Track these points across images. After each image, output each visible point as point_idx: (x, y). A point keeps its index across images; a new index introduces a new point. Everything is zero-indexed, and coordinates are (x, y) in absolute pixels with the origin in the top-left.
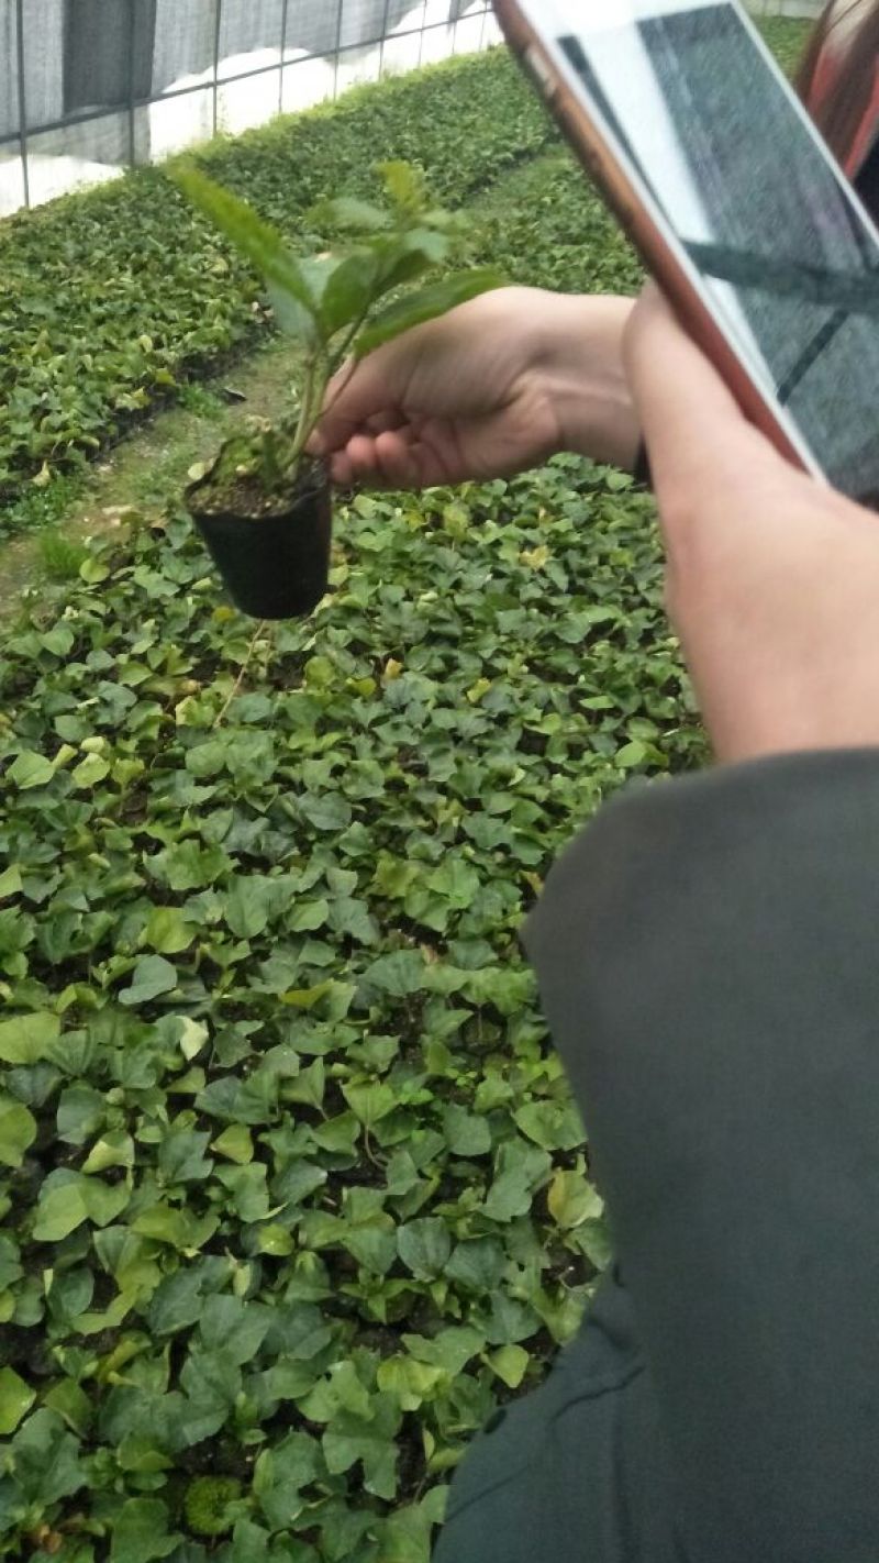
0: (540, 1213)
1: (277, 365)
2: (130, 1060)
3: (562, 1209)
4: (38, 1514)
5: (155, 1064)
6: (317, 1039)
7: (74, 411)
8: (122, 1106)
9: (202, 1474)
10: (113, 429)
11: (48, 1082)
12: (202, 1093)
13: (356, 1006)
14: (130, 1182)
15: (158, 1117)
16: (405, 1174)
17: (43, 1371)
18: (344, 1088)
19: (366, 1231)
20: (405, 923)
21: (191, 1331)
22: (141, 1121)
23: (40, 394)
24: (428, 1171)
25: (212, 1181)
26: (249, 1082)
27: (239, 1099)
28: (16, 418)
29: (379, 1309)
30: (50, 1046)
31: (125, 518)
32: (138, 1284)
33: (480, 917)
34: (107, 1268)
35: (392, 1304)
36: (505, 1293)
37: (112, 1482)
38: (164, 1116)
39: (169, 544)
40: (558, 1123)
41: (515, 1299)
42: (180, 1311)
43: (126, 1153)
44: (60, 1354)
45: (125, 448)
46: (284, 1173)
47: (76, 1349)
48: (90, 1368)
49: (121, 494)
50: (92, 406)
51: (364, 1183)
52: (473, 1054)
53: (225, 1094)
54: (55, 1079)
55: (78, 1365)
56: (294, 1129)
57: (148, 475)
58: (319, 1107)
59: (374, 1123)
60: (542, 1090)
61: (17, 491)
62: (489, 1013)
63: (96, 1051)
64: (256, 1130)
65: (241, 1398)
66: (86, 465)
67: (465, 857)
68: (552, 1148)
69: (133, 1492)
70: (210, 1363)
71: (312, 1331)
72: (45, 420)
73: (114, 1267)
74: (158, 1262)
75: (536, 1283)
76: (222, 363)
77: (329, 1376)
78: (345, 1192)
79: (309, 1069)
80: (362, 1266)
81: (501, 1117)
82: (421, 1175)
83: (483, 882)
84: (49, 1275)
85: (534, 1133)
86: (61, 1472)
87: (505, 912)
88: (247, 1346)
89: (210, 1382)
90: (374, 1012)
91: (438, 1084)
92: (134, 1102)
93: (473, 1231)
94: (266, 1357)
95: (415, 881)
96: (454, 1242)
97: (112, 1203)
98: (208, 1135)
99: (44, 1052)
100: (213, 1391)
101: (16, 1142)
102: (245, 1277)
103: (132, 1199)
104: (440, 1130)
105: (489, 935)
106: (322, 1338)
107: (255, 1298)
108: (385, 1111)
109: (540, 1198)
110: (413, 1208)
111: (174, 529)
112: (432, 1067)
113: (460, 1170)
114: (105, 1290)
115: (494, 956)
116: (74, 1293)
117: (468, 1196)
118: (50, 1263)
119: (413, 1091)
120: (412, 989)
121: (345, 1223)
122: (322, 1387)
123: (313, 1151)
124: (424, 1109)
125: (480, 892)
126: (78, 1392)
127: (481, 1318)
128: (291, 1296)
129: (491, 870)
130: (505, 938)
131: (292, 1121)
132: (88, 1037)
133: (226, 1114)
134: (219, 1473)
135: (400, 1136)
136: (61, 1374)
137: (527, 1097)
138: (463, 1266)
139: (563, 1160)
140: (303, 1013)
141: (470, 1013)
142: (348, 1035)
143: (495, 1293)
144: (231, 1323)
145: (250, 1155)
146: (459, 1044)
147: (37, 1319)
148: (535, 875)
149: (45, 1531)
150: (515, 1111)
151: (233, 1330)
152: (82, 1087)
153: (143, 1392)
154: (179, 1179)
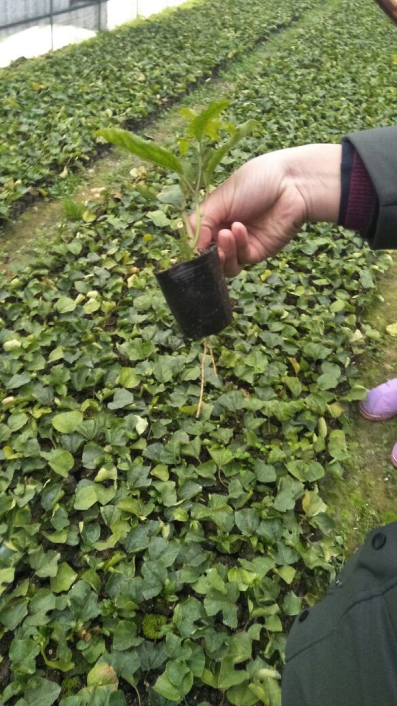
0: (299, 510)
1: (168, 124)
2: (114, 434)
3: (308, 508)
4: (81, 625)
5: (125, 436)
6: (197, 428)
7: (77, 144)
8: (111, 453)
9: (149, 613)
10: (95, 153)
11: (78, 442)
12: (145, 449)
13: (214, 415)
14: (115, 486)
15: (127, 459)
16: (237, 488)
17: (79, 565)
18: (210, 450)
19: (220, 513)
20: (234, 379)
21: (144, 552)
22: (119, 460)
23: (62, 135)
24: (247, 489)
25: (152, 488)
26: (167, 446)
27: (163, 453)
28: (52, 146)
29: (227, 547)
30: (79, 426)
31: (102, 193)
32: (120, 531)
33: (268, 378)
34: (106, 523)
35: (233, 545)
36: (284, 543)
37: (112, 614)
38: (129, 458)
39: (123, 205)
40: (307, 470)
41: (288, 546)
42: (139, 543)
43: (114, 474)
44: (87, 558)
45: (100, 162)
46: (183, 486)
47: (93, 557)
48: (101, 565)
49: (98, 183)
50: (85, 141)
51: (217, 492)
52: (265, 438)
53: (156, 451)
54: (81, 441)
55: (95, 564)
56: (187, 467)
57: (111, 174)
58: (197, 458)
59: (223, 466)
60: (299, 455)
61: (53, 180)
62: (274, 421)
63: (99, 429)
64: (170, 467)
65: (167, 581)
66: (83, 168)
67: (261, 350)
68: (304, 481)
69: (122, 618)
70: (154, 565)
71: (197, 555)
72: (65, 147)
73: (109, 523)
74: (129, 521)
75: (297, 539)
76: (144, 122)
77: (205, 574)
78: (210, 496)
79: (193, 441)
80: (219, 528)
81: (281, 466)
82: (244, 490)
83: (270, 362)
84: (81, 524)
85: (296, 474)
86: (90, 608)
87: (280, 375)
88: (170, 559)
89: (154, 573)
90: (222, 417)
91: (252, 450)
92: (117, 452)
93: (269, 516)
94: (178, 565)
95: (239, 360)
96: (261, 519)
97: (107, 495)
98: (150, 467)
99: (75, 428)
100: (155, 578)
101: (65, 467)
102: (167, 530)
103: (117, 494)
104: (252, 471)
105: (273, 386)
106: (202, 558)
107: (170, 539)
108: (228, 461)
109: (299, 503)
110: (242, 504)
111: (125, 198)
112: (249, 443)
113: (261, 488)
114: (106, 533)
115: (275, 395)
116: (92, 533)
117: (267, 500)
118: (81, 520)
119: (241, 453)
120: (239, 408)
121: (211, 509)
122: (203, 579)
123: (196, 477)
124: (245, 461)
125: (268, 366)
126: (95, 574)
127: (273, 553)
128: (188, 539)
129: (273, 357)
130: (281, 387)
131: (186, 464)
132: (95, 423)
133: (156, 459)
134: (157, 613)
135: (234, 472)
136: (87, 567)
137: (293, 457)
138: (264, 530)
139: (308, 486)
140: (189, 416)
141: (265, 420)
142: (210, 427)
143: (279, 543)
144: (161, 549)
145: (168, 478)
146: (260, 432)
147: (77, 543)
148: (294, 359)
149: (84, 632)
150: (286, 463)
151: (163, 552)
152: (93, 444)
153: (124, 576)
154: (136, 486)
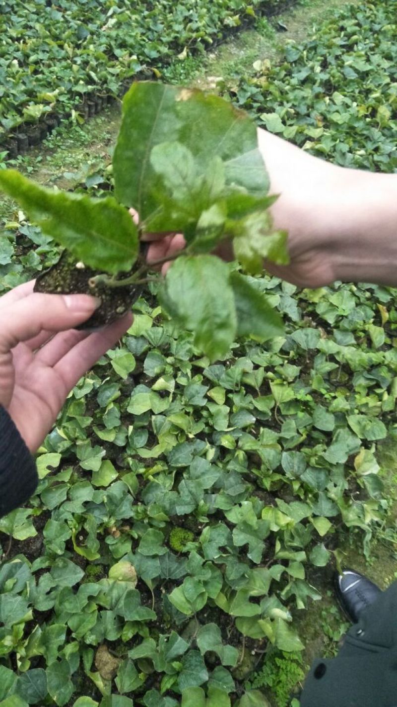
0: (349, 466)
1: (306, 13)
2: (179, 346)
3: (359, 466)
4: (113, 522)
5: (190, 351)
6: (263, 359)
7: (204, 22)
8: (172, 365)
9: (179, 526)
10: (220, 35)
11: (143, 347)
12: (207, 368)
13: (284, 349)
14: (171, 398)
15: (187, 374)
16: (292, 429)
17: (122, 465)
18: (271, 383)
19: (268, 449)
20: (314, 315)
21: (185, 469)
22: (179, 374)
23: (189, 10)
24: (301, 431)
25: (205, 408)
26: (229, 371)
27: (223, 376)
28: (176, 21)
29: (267, 484)
30: (146, 331)
31: (218, 84)
32: (167, 443)
33: (351, 322)
34: (155, 432)
35: (273, 483)
36: (326, 495)
37: (143, 519)
38: (190, 374)
39: (238, 101)
40: (368, 428)
41: (330, 499)
42: (182, 459)
43: (171, 386)
44: (130, 461)
45: (223, 47)
46: (237, 413)
47: (137, 461)
48: (142, 470)
49: (218, 71)
50: (212, 20)
51: (270, 427)
52: (332, 384)
53: (218, 372)
54: (146, 346)
55: (137, 468)
56: (245, 395)
57: (232, 63)
58: (258, 389)
59: (281, 403)
60: (363, 410)
61: (170, 60)
62: (347, 369)
63: (166, 338)
64: (228, 391)
65: (202, 502)
66: (204, 52)
67: (351, 290)
68: (362, 438)
69: (151, 526)
70: (192, 485)
71: (236, 484)
72: (189, 25)
73: (158, 432)
74: (177, 436)
75: (340, 494)
76: (280, 8)
77: (240, 505)
78: (262, 429)
79: (256, 371)
80: (264, 464)
81: (341, 417)
82: (298, 432)
83: (357, 305)
84: (131, 428)
85: (356, 429)
86: (124, 508)
87: (364, 322)
88: (209, 481)
89: (190, 492)
90: (292, 353)
91: (314, 393)
92: (178, 365)
93: (317, 464)
94: (215, 489)
95: (324, 297)
96: (308, 465)
97: (161, 405)
98: (208, 388)
99: (143, 333)
100: (190, 496)
101: (126, 368)
102: (212, 453)
103: (170, 406)
104: (311, 414)
105: (354, 331)
106: (241, 489)
107: (213, 463)
108: (288, 399)
109: (352, 458)
110: (292, 445)
111: (242, 93)
112: (315, 386)
113: (315, 435)
114: (153, 441)
115: (354, 342)
116: (139, 438)
117: (319, 448)
118: (132, 423)
119: (302, 394)
120: (312, 347)
121: (260, 443)
122: (236, 509)
123: (252, 408)
124: (306, 403)
125: (354, 309)
126: (135, 478)
127: (312, 502)
128: (230, 467)
129: (362, 300)
130: (362, 334)
131: (244, 392)
132: (163, 331)
133: (216, 380)
134: (186, 529)
135: (292, 412)
136: (129, 469)
137: (356, 411)
138: (309, 477)
139: (366, 444)
140: (258, 345)
141: (337, 366)
142: (277, 360)
143: (321, 493)
144: (202, 471)
145: (223, 402)
146: (328, 377)
147: (123, 444)
148: (385, 308)
149: (114, 529)
150: (348, 415)
151: (203, 474)
152: (157, 352)
153: (162, 487)
154: (190, 403)
